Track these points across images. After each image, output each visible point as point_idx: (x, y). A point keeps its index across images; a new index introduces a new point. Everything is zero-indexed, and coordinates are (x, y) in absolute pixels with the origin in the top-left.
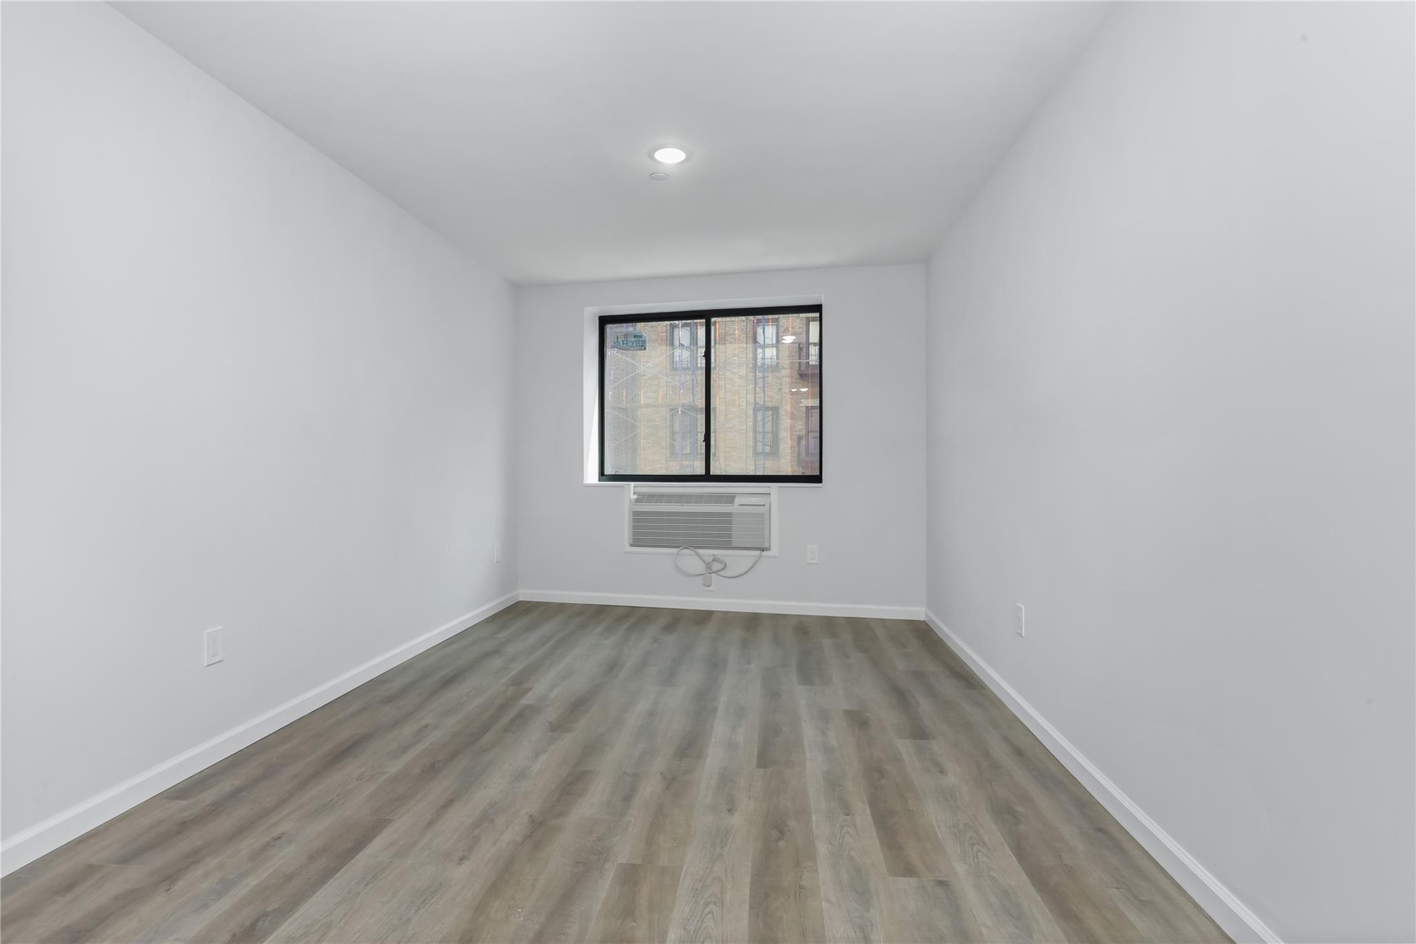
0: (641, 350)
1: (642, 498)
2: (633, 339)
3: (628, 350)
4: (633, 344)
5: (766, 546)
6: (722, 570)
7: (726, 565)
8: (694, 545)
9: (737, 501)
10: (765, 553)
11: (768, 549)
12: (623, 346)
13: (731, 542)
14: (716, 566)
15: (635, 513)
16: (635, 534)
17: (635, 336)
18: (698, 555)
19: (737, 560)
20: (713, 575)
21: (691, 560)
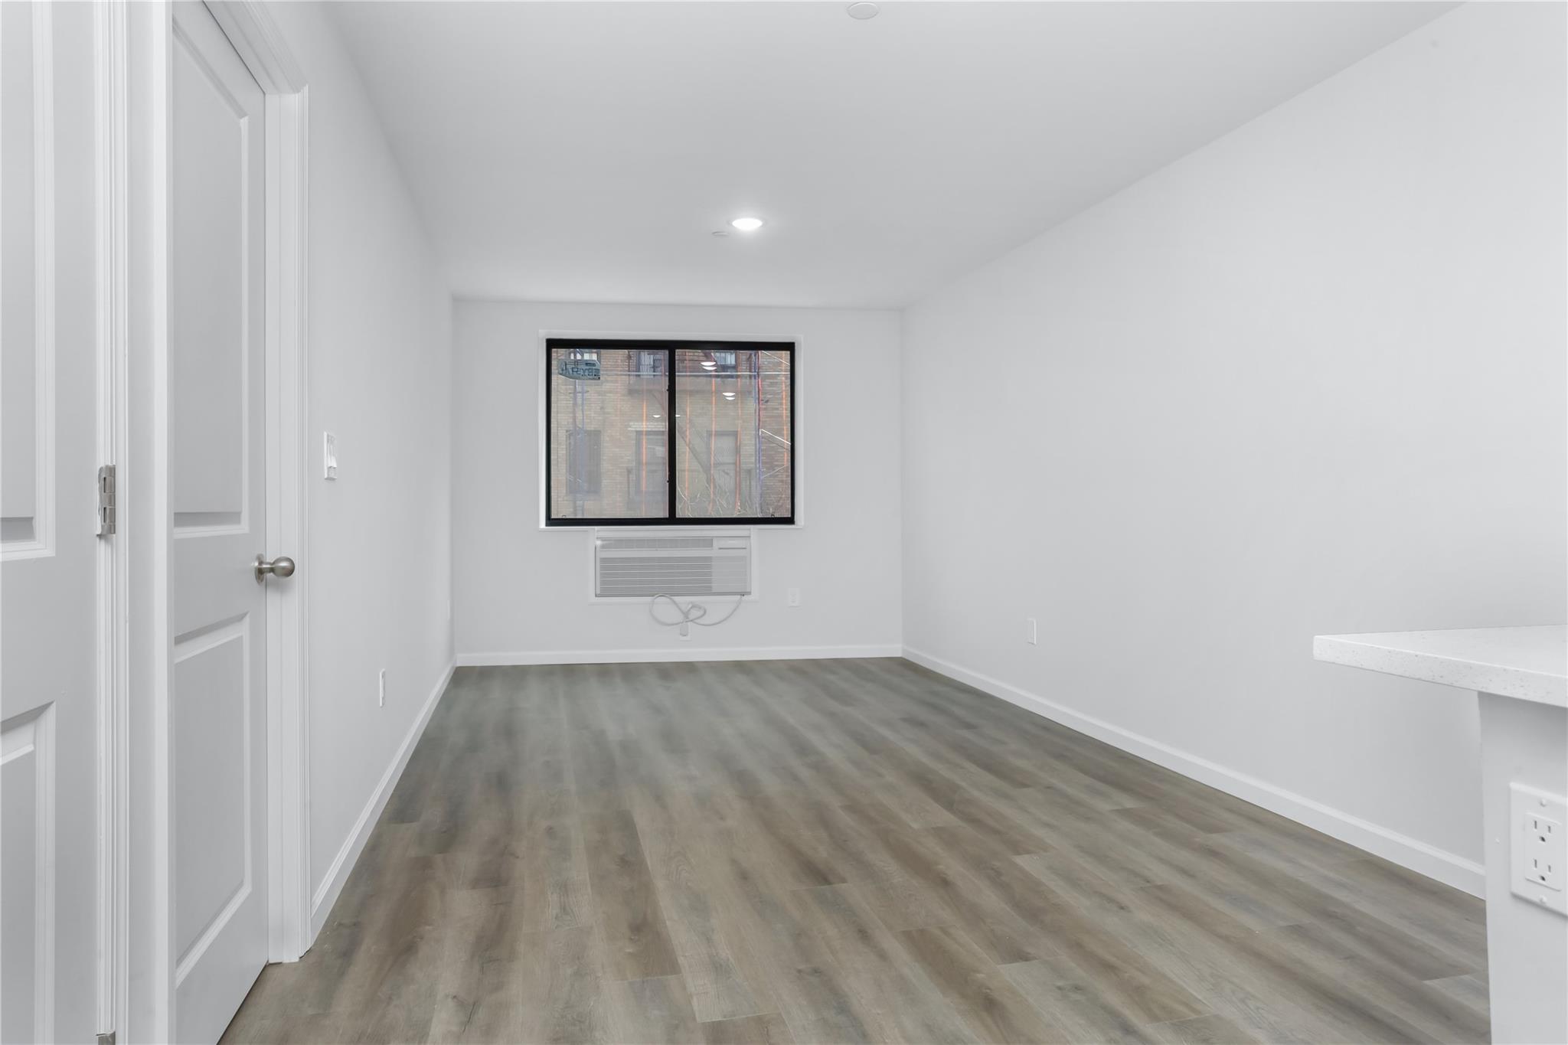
0: (594, 379)
1: (608, 544)
2: (585, 367)
3: (579, 378)
4: (584, 372)
5: (748, 590)
6: (702, 616)
7: (705, 612)
8: (670, 593)
9: (716, 544)
10: (745, 598)
11: (749, 593)
12: (574, 371)
13: (711, 587)
14: (694, 614)
15: (603, 560)
16: (603, 583)
17: (587, 364)
18: (674, 602)
19: (716, 606)
20: (689, 623)
21: (665, 608)
